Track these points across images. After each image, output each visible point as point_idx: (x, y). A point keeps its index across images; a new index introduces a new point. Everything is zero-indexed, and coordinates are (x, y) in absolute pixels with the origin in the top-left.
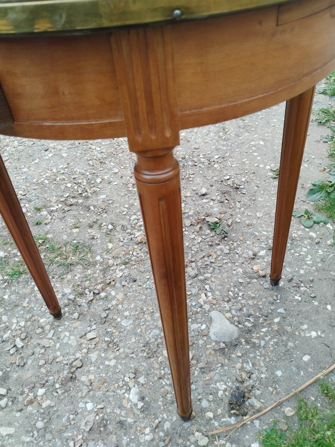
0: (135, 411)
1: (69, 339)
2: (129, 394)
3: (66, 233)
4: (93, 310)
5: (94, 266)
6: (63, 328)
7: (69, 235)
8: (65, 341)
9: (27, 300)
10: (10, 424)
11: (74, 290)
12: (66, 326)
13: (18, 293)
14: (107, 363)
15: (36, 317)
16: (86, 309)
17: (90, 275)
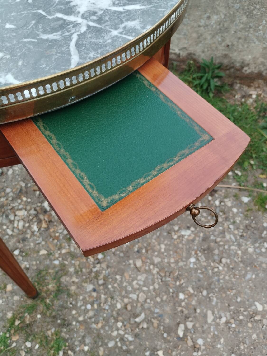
0: (196, 232)
1: (141, 280)
2: (185, 236)
3: (10, 298)
4: (115, 264)
5: (64, 265)
6: (129, 286)
7: (14, 294)
8: (141, 283)
9: (94, 326)
10: (205, 316)
11: (90, 281)
12: (127, 284)
13: (84, 337)
14: (163, 250)
15: (114, 313)
16: (113, 270)
17: (75, 269)
